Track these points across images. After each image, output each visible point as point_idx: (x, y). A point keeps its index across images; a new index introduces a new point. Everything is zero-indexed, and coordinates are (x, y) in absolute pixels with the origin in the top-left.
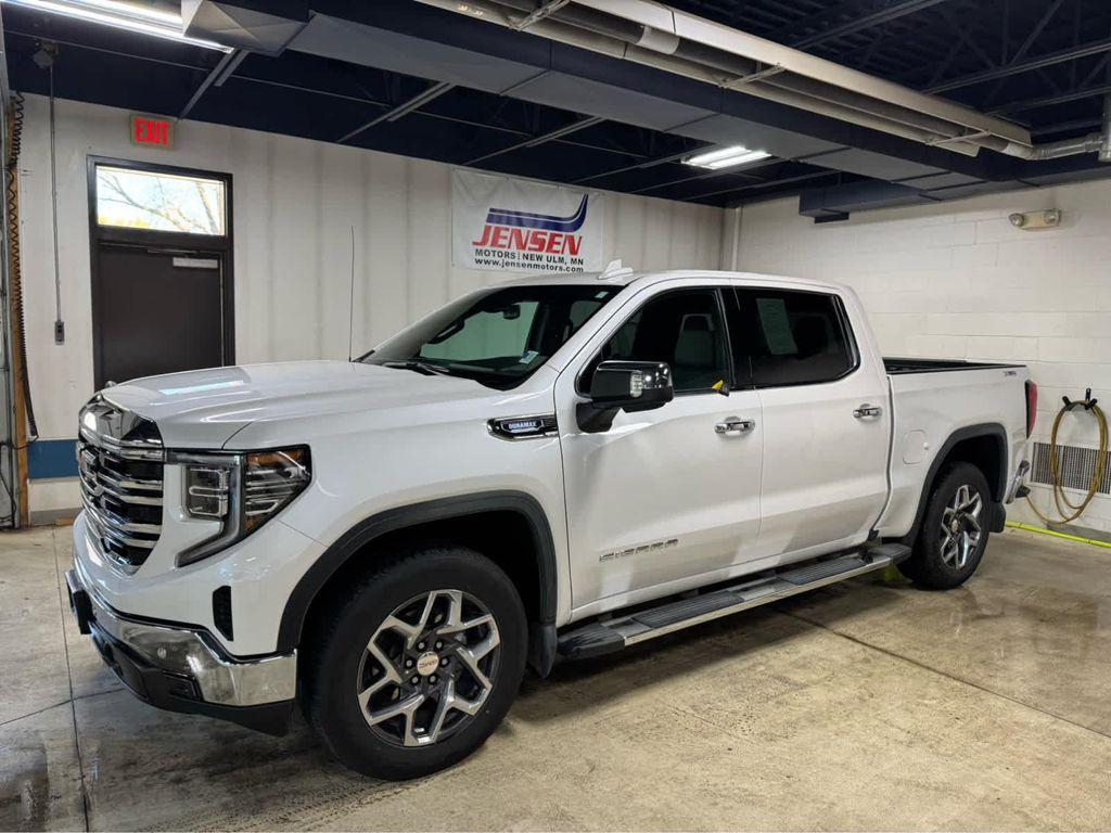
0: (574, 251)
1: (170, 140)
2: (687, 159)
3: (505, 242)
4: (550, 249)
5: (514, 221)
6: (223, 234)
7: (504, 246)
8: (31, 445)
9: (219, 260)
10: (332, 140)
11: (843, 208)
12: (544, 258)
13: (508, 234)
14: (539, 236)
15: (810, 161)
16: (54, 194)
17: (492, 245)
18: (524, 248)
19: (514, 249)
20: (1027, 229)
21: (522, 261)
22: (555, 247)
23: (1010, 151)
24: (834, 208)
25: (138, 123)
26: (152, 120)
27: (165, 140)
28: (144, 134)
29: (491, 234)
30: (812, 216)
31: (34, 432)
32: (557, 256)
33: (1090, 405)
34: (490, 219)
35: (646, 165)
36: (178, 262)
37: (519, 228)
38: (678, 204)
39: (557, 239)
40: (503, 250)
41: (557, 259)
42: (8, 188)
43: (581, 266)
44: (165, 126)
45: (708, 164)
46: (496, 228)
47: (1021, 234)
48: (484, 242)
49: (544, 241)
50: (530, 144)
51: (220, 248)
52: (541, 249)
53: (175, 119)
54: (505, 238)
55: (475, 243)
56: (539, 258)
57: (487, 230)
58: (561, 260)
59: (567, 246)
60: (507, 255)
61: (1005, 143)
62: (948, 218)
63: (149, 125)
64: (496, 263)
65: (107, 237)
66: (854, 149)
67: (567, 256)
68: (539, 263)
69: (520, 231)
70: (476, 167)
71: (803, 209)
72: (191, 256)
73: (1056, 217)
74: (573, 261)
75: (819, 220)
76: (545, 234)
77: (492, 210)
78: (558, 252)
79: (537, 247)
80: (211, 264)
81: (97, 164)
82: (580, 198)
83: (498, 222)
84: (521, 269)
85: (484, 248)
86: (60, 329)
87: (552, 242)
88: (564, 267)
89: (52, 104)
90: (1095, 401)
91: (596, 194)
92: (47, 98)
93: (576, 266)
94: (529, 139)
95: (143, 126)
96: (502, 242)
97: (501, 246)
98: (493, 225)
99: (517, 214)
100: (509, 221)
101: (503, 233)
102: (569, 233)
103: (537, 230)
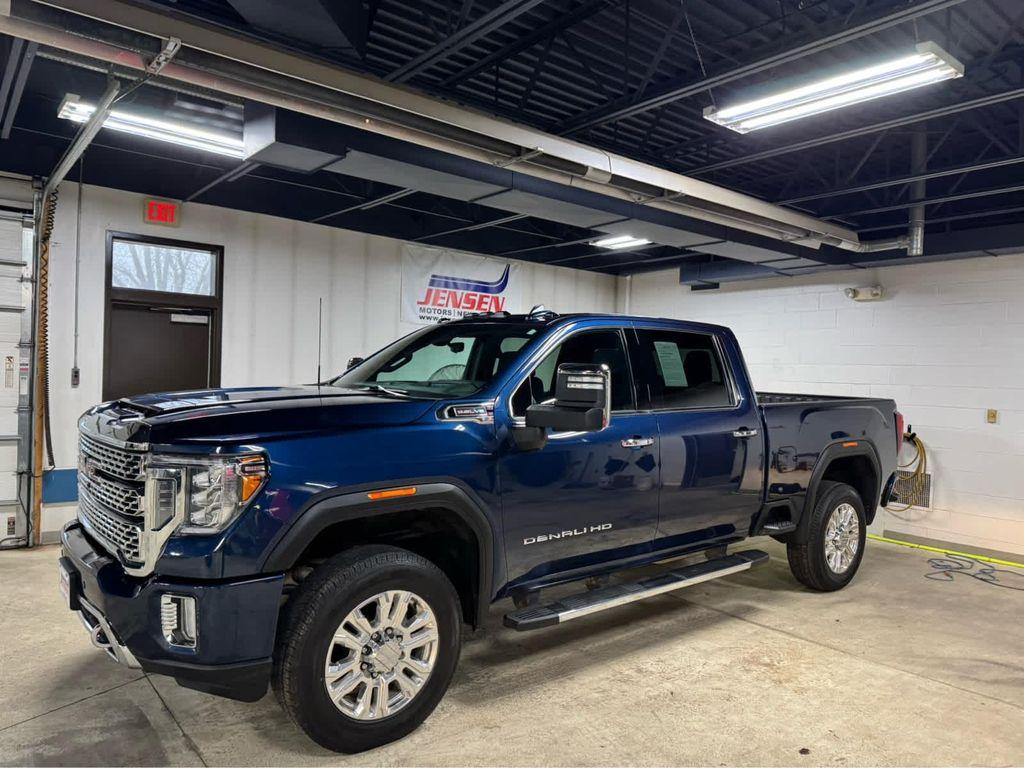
0: (499, 309)
1: (176, 217)
2: (595, 242)
3: (444, 302)
4: (479, 308)
5: (452, 285)
6: (213, 294)
7: (442, 305)
8: (46, 474)
9: (208, 315)
10: (306, 219)
11: (715, 280)
13: (446, 295)
14: (471, 297)
15: (692, 249)
16: (77, 262)
17: (433, 304)
18: (459, 307)
19: (450, 307)
20: (859, 301)
22: (483, 307)
23: (844, 246)
24: (708, 280)
25: (150, 204)
26: (162, 202)
27: (172, 220)
28: (155, 214)
29: (433, 295)
30: (689, 285)
31: (52, 463)
33: (912, 438)
34: (432, 283)
35: (560, 245)
36: (176, 318)
37: (455, 290)
38: (583, 273)
39: (485, 300)
40: (442, 308)
42: (42, 257)
44: (173, 208)
45: (609, 246)
46: (437, 290)
47: (853, 303)
48: (426, 303)
49: (474, 300)
50: (471, 228)
51: (211, 307)
52: (472, 308)
53: (180, 201)
54: (444, 298)
55: (419, 303)
57: (430, 291)
59: (493, 306)
60: (445, 312)
61: (840, 241)
62: (799, 289)
63: (160, 206)
64: (435, 319)
65: (119, 297)
66: (729, 243)
69: (455, 293)
70: (422, 242)
71: (683, 279)
72: (186, 313)
73: (879, 290)
75: (694, 288)
76: (476, 296)
77: (434, 276)
78: (485, 310)
79: (469, 306)
80: (203, 319)
81: (114, 237)
82: (503, 267)
83: (438, 286)
85: (427, 307)
86: (76, 374)
87: (481, 302)
89: (80, 189)
90: (914, 435)
91: (516, 264)
92: (77, 184)
94: (470, 225)
95: (155, 208)
96: (441, 302)
97: (440, 305)
98: (434, 288)
99: (453, 279)
100: (446, 285)
101: (442, 295)
102: (494, 295)
103: (469, 292)
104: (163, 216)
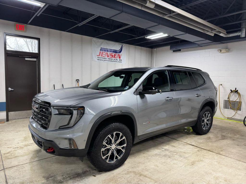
0: (120, 58)
1: (25, 30)
2: (147, 37)
3: (104, 55)
4: (114, 57)
5: (106, 51)
6: (38, 52)
7: (104, 56)
9: (36, 59)
10: (64, 31)
11: (180, 49)
12: (113, 59)
13: (105, 53)
14: (112, 54)
15: (176, 37)
17: (102, 56)
18: (108, 57)
19: (106, 57)
20: (222, 53)
21: (108, 60)
22: (115, 57)
23: (221, 35)
24: (178, 48)
25: (17, 25)
26: (20, 25)
27: (23, 30)
28: (18, 28)
30: (172, 50)
32: (116, 59)
33: (236, 91)
34: (101, 50)
35: (136, 38)
36: (26, 59)
37: (108, 52)
38: (143, 48)
39: (116, 55)
40: (104, 57)
41: (116, 60)
43: (121, 61)
44: (24, 26)
45: (151, 38)
46: (102, 52)
47: (219, 54)
48: (99, 55)
49: (113, 55)
51: (37, 56)
52: (112, 57)
53: (26, 25)
54: (104, 54)
55: (97, 56)
56: (112, 59)
57: (100, 52)
58: (117, 60)
59: (118, 57)
60: (105, 58)
62: (204, 51)
63: (20, 26)
64: (102, 60)
65: (9, 53)
66: (187, 34)
67: (118, 59)
68: (112, 60)
69: (107, 53)
70: (97, 38)
71: (171, 48)
72: (30, 58)
73: (228, 50)
74: (119, 60)
75: (174, 51)
76: (113, 54)
77: (101, 48)
78: (116, 58)
79: (111, 57)
80: (35, 60)
81: (6, 35)
82: (121, 46)
83: (103, 51)
84: (108, 62)
85: (99, 57)
87: (115, 56)
88: (118, 61)
90: (238, 90)
91: (124, 45)
93: (120, 61)
94: (111, 31)
95: (18, 26)
96: (103, 55)
97: (103, 56)
98: (102, 51)
99: (107, 49)
100: (105, 51)
101: (104, 53)
102: (118, 54)
103: (112, 53)
104: (21, 29)
